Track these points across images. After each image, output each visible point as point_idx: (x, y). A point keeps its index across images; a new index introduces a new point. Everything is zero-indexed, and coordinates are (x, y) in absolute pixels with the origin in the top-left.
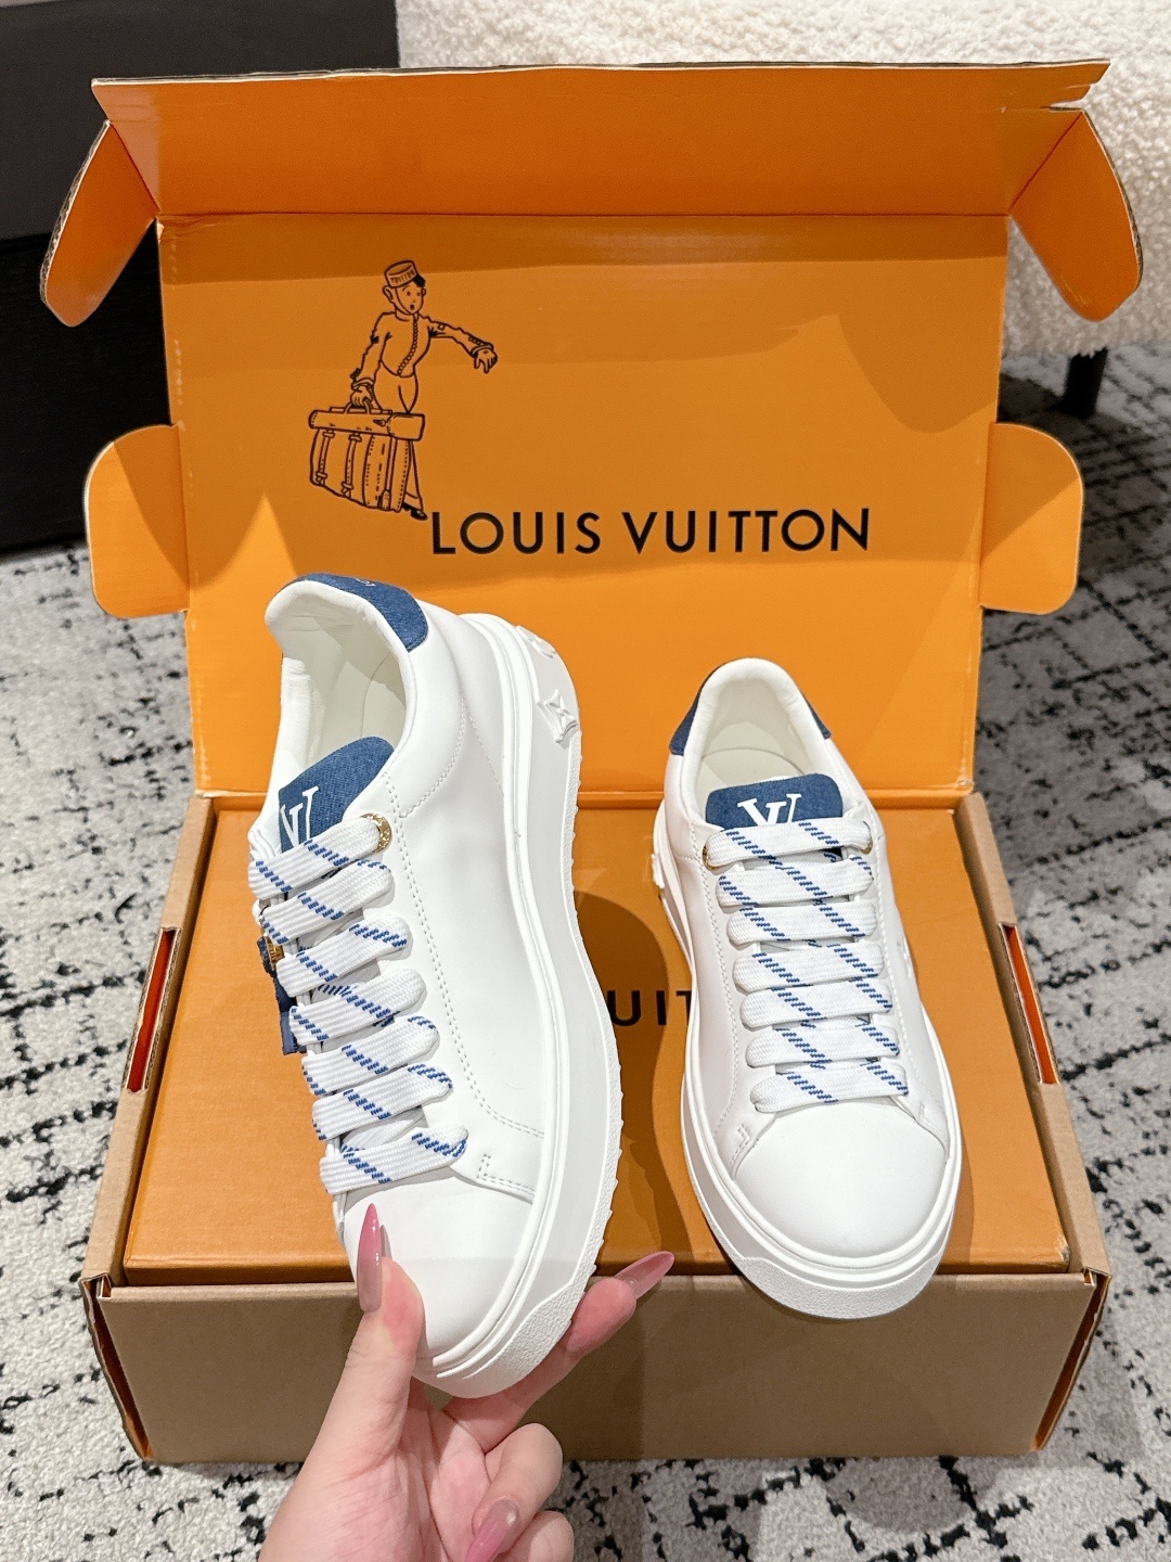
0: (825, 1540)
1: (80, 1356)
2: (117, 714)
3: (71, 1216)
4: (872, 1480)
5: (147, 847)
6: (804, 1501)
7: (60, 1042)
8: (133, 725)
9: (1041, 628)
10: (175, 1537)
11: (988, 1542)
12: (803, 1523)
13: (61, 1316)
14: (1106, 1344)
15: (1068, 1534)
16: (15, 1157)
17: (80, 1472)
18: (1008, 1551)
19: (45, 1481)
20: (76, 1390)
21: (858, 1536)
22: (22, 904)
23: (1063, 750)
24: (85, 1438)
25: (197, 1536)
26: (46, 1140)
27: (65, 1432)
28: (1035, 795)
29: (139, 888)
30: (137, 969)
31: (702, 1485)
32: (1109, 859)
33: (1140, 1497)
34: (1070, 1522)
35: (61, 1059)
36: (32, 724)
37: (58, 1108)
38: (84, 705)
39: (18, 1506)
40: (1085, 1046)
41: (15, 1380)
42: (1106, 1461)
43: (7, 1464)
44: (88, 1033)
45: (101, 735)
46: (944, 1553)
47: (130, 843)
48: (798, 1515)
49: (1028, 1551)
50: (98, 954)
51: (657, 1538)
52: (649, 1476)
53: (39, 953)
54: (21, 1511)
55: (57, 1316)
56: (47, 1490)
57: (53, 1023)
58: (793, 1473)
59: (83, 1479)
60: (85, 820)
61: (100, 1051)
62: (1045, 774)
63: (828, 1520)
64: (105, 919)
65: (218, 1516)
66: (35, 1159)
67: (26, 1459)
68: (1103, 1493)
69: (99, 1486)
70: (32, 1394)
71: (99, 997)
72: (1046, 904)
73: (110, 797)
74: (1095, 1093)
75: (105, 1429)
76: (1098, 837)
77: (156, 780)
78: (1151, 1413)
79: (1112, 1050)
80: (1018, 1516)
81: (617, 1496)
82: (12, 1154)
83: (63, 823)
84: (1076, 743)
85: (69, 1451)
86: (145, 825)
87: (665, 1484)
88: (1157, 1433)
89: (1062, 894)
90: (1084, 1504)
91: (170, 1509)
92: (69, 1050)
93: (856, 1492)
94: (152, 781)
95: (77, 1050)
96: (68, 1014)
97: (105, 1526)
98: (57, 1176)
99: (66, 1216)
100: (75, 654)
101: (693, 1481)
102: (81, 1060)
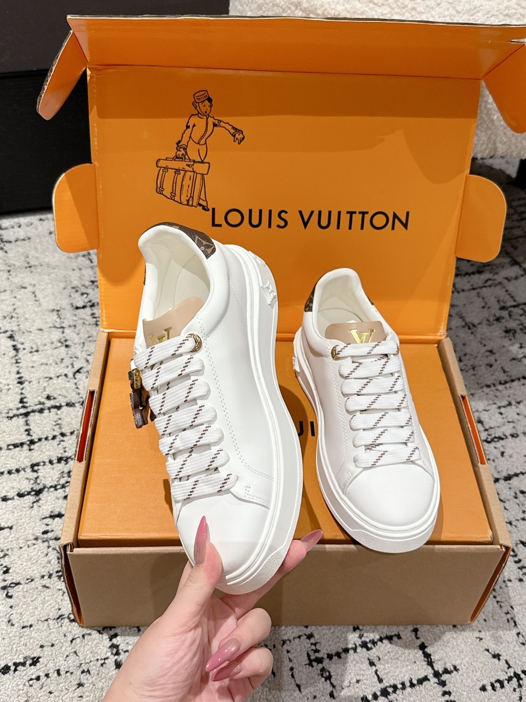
0: (366, 677)
1: (44, 567)
2: (80, 286)
3: (45, 506)
4: (388, 652)
5: (90, 347)
6: (357, 659)
7: (45, 429)
8: (87, 292)
9: (496, 282)
10: (80, 650)
11: (438, 684)
12: (357, 668)
13: (37, 549)
14: (498, 602)
15: (474, 684)
16: (22, 478)
17: (40, 618)
18: (446, 689)
19: (25, 620)
20: (41, 582)
21: (380, 676)
22: (33, 367)
23: (501, 338)
24: (44, 603)
25: (89, 650)
26: (36, 471)
27: (35, 600)
28: (487, 357)
29: (85, 364)
30: (81, 400)
31: (313, 647)
32: (518, 388)
33: (506, 671)
34: (475, 679)
35: (45, 436)
36: (42, 288)
37: (42, 458)
38: (66, 281)
39: (12, 630)
40: (500, 470)
41: (15, 575)
42: (493, 653)
43: (8, 612)
44: (58, 426)
45: (72, 295)
46: (418, 687)
47: (82, 344)
48: (355, 665)
49: (455, 689)
50: (65, 392)
51: (292, 669)
52: (290, 641)
53: (39, 389)
54: (13, 632)
55: (35, 549)
56: (25, 624)
57: (42, 421)
58: (354, 646)
59: (41, 621)
60: (63, 332)
61: (63, 435)
62: (493, 347)
63: (368, 668)
64: (69, 377)
65: (99, 642)
66: (31, 479)
67: (17, 610)
68: (491, 667)
69: (48, 624)
70: (22, 582)
71: (64, 410)
72: (488, 405)
73: (74, 323)
74: (502, 491)
75: (53, 600)
76: (514, 378)
77: (96, 318)
78: (515, 634)
79: (512, 473)
80: (453, 674)
81: (275, 649)
82: (20, 476)
83: (53, 333)
84: (507, 335)
85: (36, 608)
86: (89, 337)
87: (297, 646)
88: (517, 643)
89: (496, 401)
90: (482, 671)
91: (79, 637)
92: (49, 433)
93: (381, 657)
94: (94, 317)
95: (53, 433)
96: (49, 417)
97: (49, 642)
98: (40, 487)
99: (42, 506)
100: (63, 258)
101: (310, 645)
102: (54, 438)
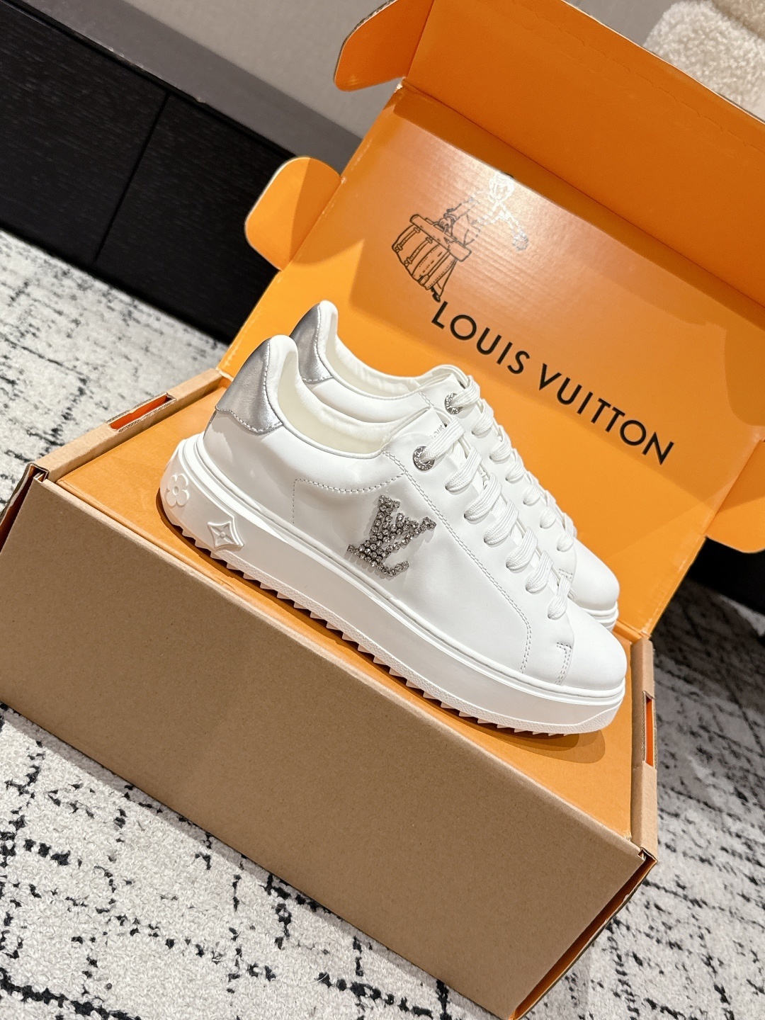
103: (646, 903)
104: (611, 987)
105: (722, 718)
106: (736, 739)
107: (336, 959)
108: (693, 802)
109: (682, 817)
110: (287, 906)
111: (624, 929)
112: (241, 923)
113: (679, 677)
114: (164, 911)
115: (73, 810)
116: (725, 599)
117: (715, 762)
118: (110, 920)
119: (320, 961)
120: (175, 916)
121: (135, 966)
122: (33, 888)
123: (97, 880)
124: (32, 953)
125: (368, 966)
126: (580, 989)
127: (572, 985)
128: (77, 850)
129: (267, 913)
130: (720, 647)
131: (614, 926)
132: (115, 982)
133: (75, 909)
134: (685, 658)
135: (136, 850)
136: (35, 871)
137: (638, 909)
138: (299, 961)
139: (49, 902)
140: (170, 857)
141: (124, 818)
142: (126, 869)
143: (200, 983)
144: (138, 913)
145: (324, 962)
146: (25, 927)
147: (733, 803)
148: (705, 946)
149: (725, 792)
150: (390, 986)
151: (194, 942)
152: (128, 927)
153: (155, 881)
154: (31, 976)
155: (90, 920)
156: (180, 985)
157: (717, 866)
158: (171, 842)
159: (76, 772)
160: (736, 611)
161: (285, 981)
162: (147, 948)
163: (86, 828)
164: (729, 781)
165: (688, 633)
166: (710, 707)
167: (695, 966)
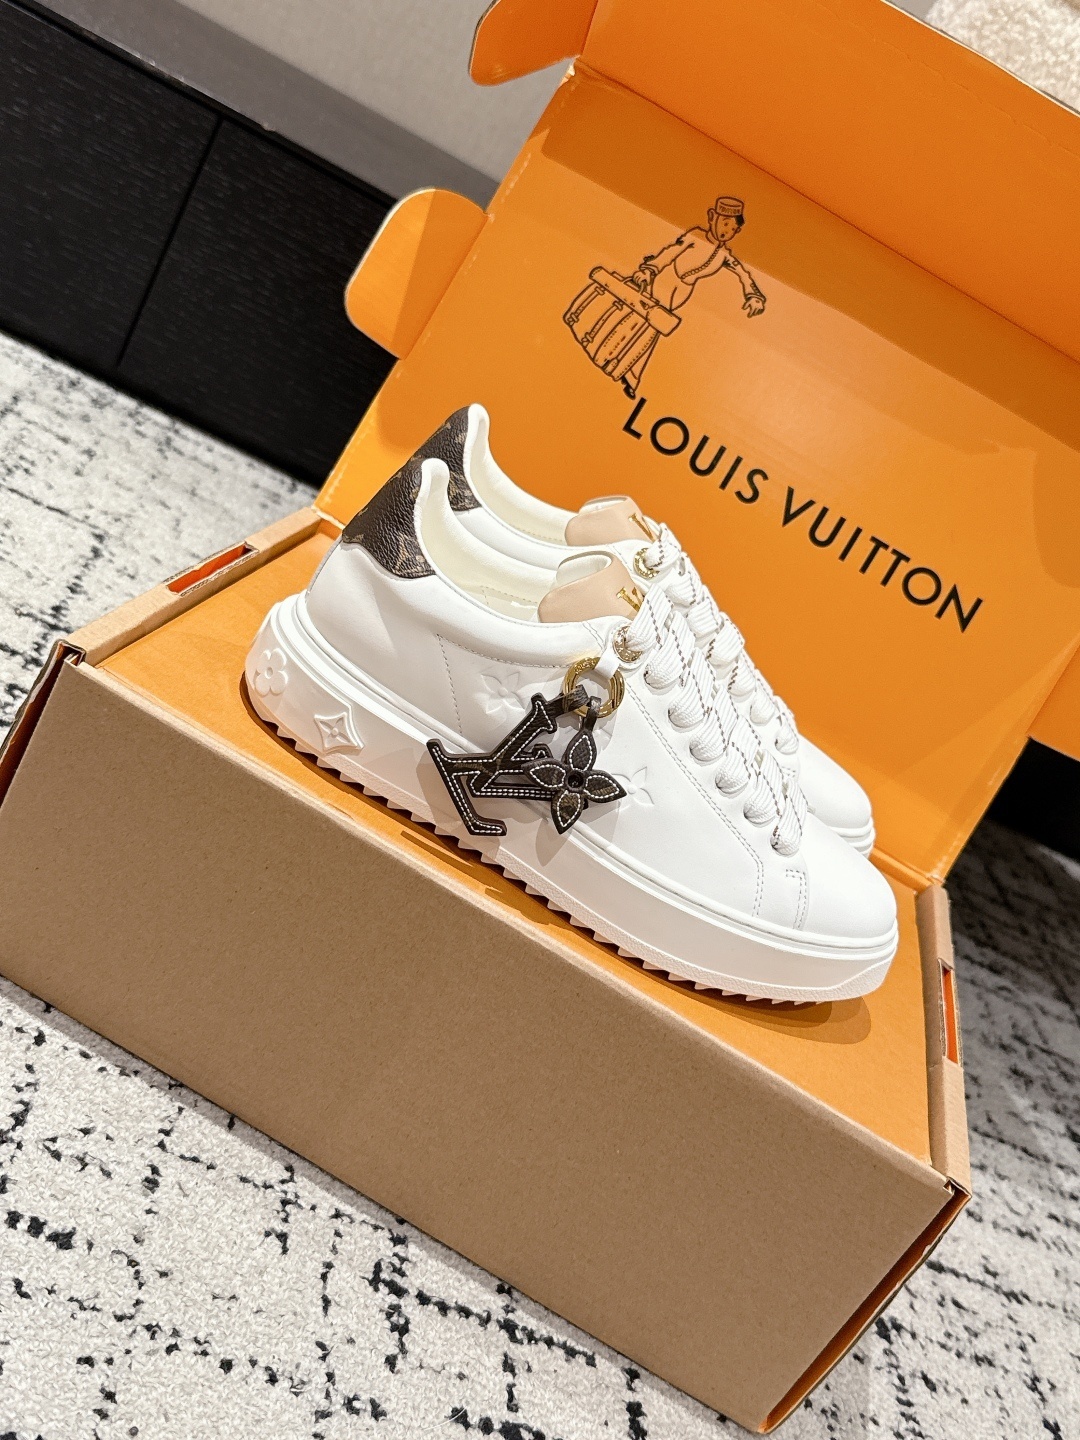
0: (484, 1382)
4: (555, 1371)
6: (481, 1339)
12: (471, 1353)
21: (516, 1398)
31: (396, 1262)
51: (329, 1266)
52: (352, 1221)
58: (485, 1315)
63: (495, 1368)
76: (1005, 1139)
79: (944, 1263)
81: (311, 1213)
84: (1014, 1077)
87: (362, 1237)
93: (535, 1367)
101: (391, 1255)
103: (940, 1299)
104: (890, 1424)
105: (1045, 1023)
106: (1067, 1056)
107: (478, 1388)
108: (1005, 1148)
109: (991, 1170)
110: (403, 1308)
111: (907, 1337)
112: (334, 1334)
113: (981, 965)
114: (217, 1316)
115: (79, 1167)
116: (1045, 851)
117: (1036, 1088)
118: (134, 1332)
119: (453, 1390)
120: (234, 1324)
121: (173, 1401)
122: (18, 1284)
123: (117, 1270)
124: (16, 1382)
125: (527, 1397)
126: (844, 1428)
127: (832, 1422)
128: (85, 1228)
129: (372, 1319)
130: (1041, 921)
131: (893, 1333)
132: (144, 1425)
133: (81, 1315)
134: (990, 937)
135: (175, 1226)
136: (22, 1259)
137: (928, 1306)
138: (421, 1391)
139: (43, 1305)
140: (227, 1237)
141: (157, 1178)
142: (160, 1254)
143: (273, 1424)
144: (178, 1320)
145: (459, 1391)
146: (7, 1343)
147: (1065, 1149)
148: (1028, 1362)
149: (1053, 1133)
150: (559, 1425)
151: (262, 1362)
152: (162, 1341)
153: (204, 1272)
154: (16, 1418)
155: (105, 1331)
156: (242, 1428)
157: (1044, 1241)
158: (229, 1213)
159: (86, 1109)
160: (1062, 869)
161: (401, 1420)
162: (192, 1373)
163: (100, 1193)
164: (1059, 1117)
165: (993, 901)
166: (1028, 1008)
167: (1014, 1391)
